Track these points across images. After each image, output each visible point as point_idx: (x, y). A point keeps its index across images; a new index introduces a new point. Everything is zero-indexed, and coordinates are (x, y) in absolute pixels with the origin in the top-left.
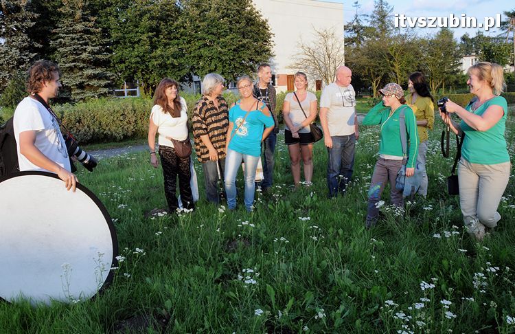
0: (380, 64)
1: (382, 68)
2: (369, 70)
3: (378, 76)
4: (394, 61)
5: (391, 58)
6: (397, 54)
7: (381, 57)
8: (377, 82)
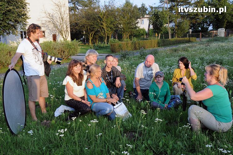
0: (94, 23)
1: (95, 26)
2: (87, 27)
3: (92, 31)
4: (103, 22)
5: (101, 20)
6: (105, 17)
7: (94, 19)
8: (92, 35)
